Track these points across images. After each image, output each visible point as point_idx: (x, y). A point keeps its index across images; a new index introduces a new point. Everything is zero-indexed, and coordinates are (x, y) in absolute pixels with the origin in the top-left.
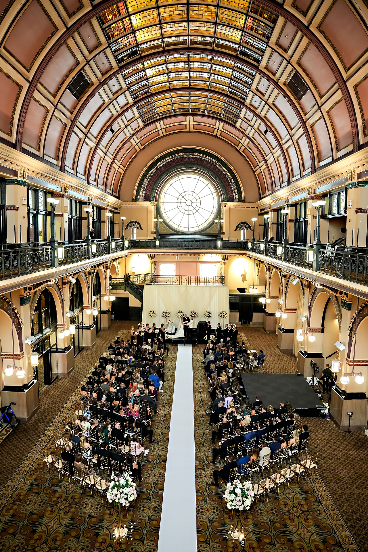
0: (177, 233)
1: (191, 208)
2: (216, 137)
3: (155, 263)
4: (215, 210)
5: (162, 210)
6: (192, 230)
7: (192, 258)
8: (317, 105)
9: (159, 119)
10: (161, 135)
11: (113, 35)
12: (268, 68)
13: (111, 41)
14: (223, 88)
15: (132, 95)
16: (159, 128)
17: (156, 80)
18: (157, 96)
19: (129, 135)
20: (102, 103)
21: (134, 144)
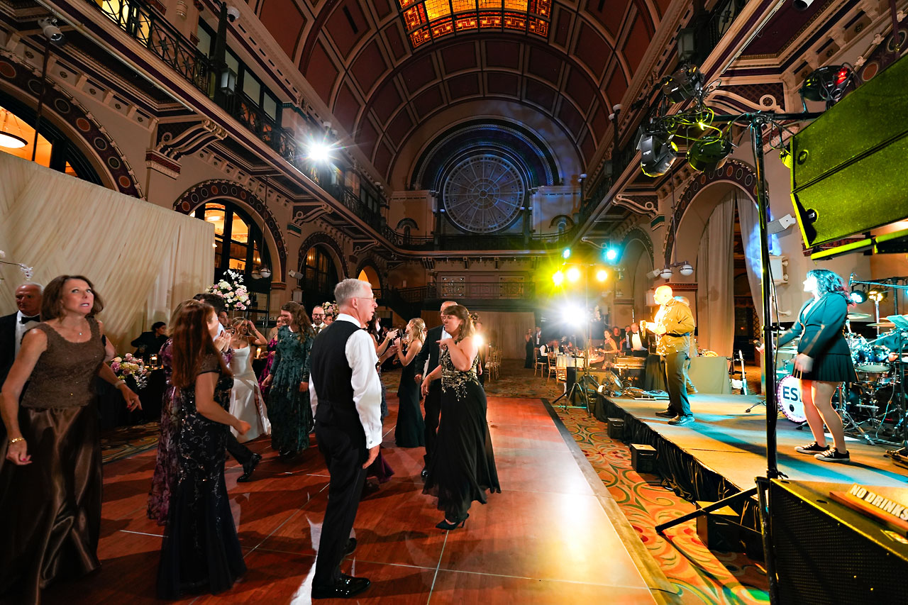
2: (519, 102)
3: (435, 275)
7: (487, 267)
9: (434, 44)
10: (446, 104)
16: (439, 78)
19: (390, 66)
21: (405, 100)
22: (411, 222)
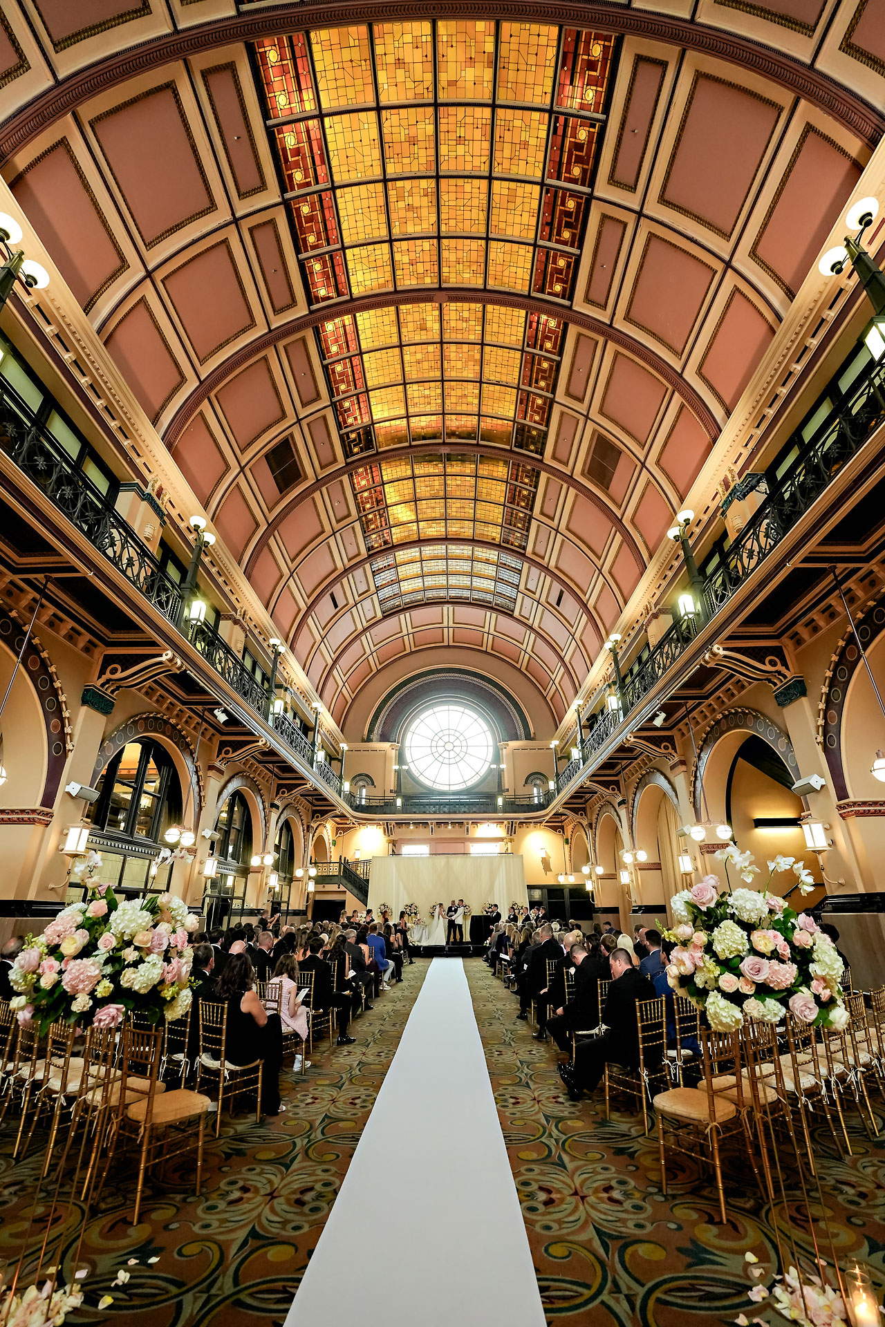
0: (431, 792)
1: (452, 754)
2: (486, 652)
3: (394, 843)
4: (490, 757)
5: (409, 759)
6: (453, 789)
7: (457, 833)
8: (639, 464)
9: (404, 609)
10: (408, 651)
11: (337, 389)
12: (557, 455)
13: (334, 399)
14: (494, 535)
15: (364, 538)
16: (405, 632)
17: (400, 516)
18: (401, 553)
19: (360, 628)
20: (320, 529)
21: (368, 652)
22: (368, 779)
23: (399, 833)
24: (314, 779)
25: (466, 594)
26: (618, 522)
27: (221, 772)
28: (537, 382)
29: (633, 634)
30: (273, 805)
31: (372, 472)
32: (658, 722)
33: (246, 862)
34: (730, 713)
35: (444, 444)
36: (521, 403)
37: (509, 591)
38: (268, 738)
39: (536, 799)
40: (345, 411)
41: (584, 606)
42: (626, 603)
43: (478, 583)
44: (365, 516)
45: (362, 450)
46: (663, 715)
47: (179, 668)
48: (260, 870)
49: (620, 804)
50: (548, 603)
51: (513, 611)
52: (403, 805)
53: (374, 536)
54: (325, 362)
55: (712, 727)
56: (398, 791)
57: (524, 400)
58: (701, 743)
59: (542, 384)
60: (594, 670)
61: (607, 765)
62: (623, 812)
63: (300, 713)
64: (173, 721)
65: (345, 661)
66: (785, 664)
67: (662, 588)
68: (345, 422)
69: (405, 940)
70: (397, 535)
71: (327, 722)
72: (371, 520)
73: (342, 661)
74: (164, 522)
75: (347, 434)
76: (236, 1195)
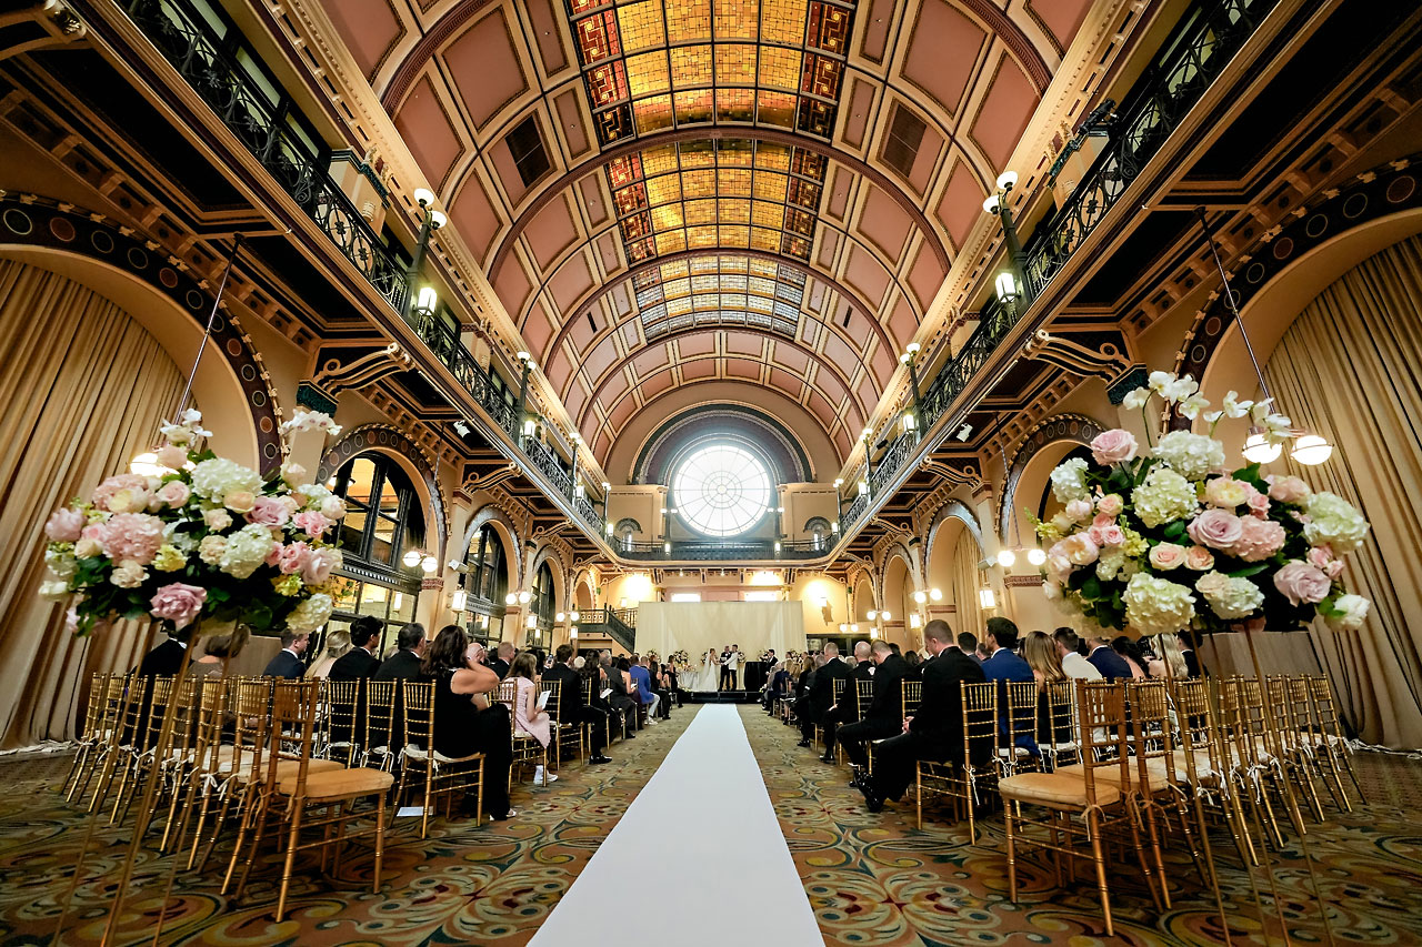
0: (700, 539)
1: (726, 498)
2: (763, 387)
3: (663, 591)
4: (767, 501)
5: (677, 502)
6: (726, 534)
7: (730, 580)
8: (947, 139)
9: (671, 336)
10: (676, 385)
11: (588, 53)
12: (849, 137)
13: (585, 68)
14: (773, 242)
15: (624, 246)
16: (672, 363)
17: (665, 220)
18: (667, 266)
19: (622, 357)
20: (573, 235)
21: (632, 385)
22: (633, 524)
23: (668, 581)
24: (573, 517)
25: (740, 317)
26: (918, 216)
27: (469, 500)
28: (826, 41)
29: (933, 348)
30: (528, 543)
31: (631, 164)
32: (963, 436)
33: (500, 600)
34: (1049, 423)
35: (715, 127)
36: (806, 71)
37: (788, 312)
38: (519, 464)
39: (817, 545)
40: (599, 84)
41: (876, 323)
42: (924, 314)
43: (755, 303)
44: (625, 219)
45: (619, 136)
46: (969, 428)
47: (408, 365)
48: (516, 611)
49: (911, 543)
50: (834, 324)
51: (793, 337)
52: (672, 552)
53: (635, 245)
54: (573, 18)
55: (1025, 443)
56: (667, 537)
57: (810, 67)
58: (1011, 462)
59: (832, 42)
60: (884, 398)
61: (900, 499)
62: (915, 552)
63: (558, 450)
64: (409, 437)
65: (608, 394)
66: (1123, 351)
67: (970, 289)
68: (598, 98)
69: (674, 683)
70: (662, 244)
71: (587, 459)
72: (632, 225)
73: (603, 394)
74: (388, 205)
75: (601, 113)
76: (428, 893)
